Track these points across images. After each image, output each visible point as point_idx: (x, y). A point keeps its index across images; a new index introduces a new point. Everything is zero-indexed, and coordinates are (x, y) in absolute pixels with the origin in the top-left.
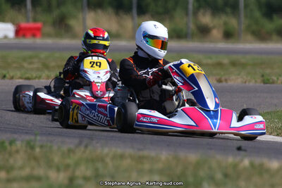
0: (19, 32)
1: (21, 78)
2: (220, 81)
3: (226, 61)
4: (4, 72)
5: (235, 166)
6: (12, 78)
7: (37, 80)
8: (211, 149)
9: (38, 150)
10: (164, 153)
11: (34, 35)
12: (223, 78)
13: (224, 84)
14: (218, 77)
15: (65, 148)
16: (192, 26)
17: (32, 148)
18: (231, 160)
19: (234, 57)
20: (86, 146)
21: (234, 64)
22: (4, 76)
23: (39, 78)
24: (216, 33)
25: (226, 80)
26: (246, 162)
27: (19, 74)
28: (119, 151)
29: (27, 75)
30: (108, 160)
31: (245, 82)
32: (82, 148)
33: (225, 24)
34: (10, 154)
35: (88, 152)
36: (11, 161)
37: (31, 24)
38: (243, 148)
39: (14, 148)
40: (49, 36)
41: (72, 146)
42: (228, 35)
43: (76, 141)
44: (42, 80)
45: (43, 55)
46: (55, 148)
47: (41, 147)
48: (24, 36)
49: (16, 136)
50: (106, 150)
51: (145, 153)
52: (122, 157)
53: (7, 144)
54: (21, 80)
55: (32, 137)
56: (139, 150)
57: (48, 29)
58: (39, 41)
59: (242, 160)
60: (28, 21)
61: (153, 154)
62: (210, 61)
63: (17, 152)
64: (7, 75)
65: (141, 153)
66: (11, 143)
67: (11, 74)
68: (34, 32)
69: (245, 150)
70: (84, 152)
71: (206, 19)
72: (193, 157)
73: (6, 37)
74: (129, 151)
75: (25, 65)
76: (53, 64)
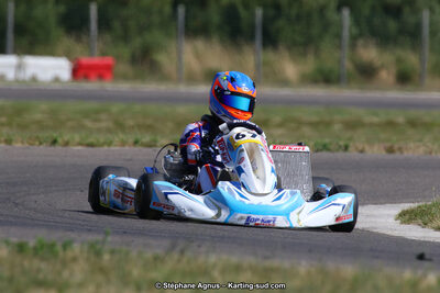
0: (78, 71)
1: (80, 144)
2: (390, 150)
3: (401, 120)
4: (55, 135)
5: (414, 285)
6: (66, 144)
7: (106, 148)
8: (377, 257)
9: (106, 257)
10: (304, 263)
11: (101, 77)
12: (396, 146)
13: (397, 155)
14: (388, 145)
15: (149, 255)
16: (348, 65)
17: (98, 254)
18: (408, 274)
19: (413, 113)
20: (182, 252)
21: (412, 124)
22: (54, 142)
23: (110, 144)
24: (386, 76)
25: (400, 149)
26: (432, 279)
27: (77, 138)
28: (234, 260)
29: (91, 140)
30: (216, 274)
31: (431, 153)
32: (176, 256)
33: (399, 61)
34: (64, 264)
35: (185, 260)
36: (66, 274)
37: (96, 60)
38: (427, 256)
39: (69, 254)
40: (125, 78)
41: (159, 252)
42: (404, 78)
43: (166, 243)
44: (113, 148)
45: (115, 108)
46: (134, 254)
47: (112, 252)
48: (87, 77)
49: (73, 235)
50: (213, 259)
51: (275, 263)
52: (238, 269)
53: (59, 248)
54: (80, 148)
55: (99, 237)
56: (266, 258)
57: (122, 67)
58: (109, 86)
59: (425, 276)
60: (92, 55)
61: (286, 264)
62: (375, 120)
63: (74, 259)
64: (60, 140)
65: (268, 263)
66: (66, 246)
67: (66, 138)
68: (102, 72)
69: (430, 260)
70: (179, 261)
71: (370, 53)
72: (349, 270)
73: (57, 80)
74: (249, 260)
75: (88, 123)
76: (131, 122)
